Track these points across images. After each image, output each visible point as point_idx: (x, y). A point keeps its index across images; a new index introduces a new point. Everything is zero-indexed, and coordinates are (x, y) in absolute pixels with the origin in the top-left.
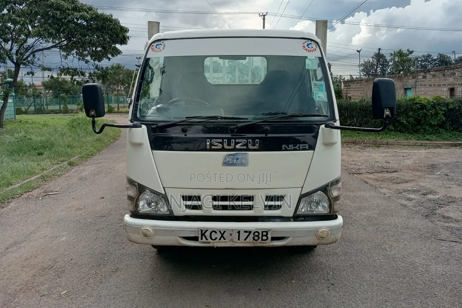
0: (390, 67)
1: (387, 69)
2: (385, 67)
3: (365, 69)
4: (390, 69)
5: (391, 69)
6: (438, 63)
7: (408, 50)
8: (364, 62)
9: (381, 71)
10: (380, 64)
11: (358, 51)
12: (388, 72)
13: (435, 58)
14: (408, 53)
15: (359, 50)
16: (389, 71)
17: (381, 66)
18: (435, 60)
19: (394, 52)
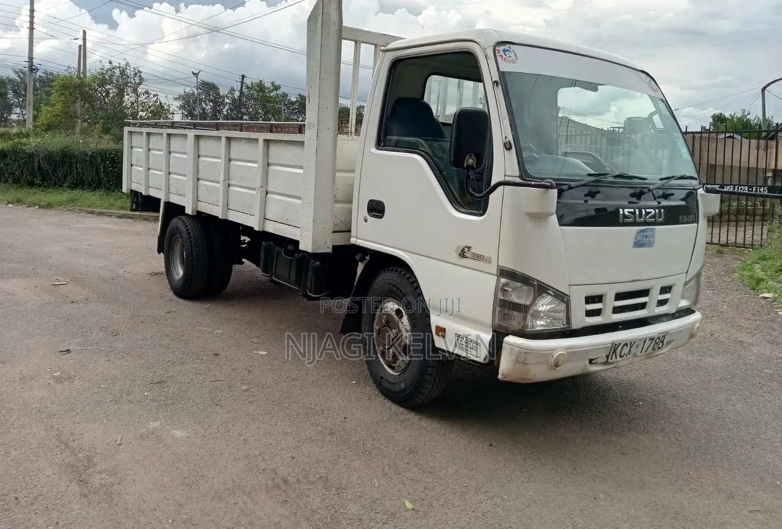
0: (227, 107)
1: (222, 109)
2: (220, 106)
3: (186, 106)
4: (226, 109)
5: (228, 109)
6: (297, 109)
7: (273, 83)
8: (185, 92)
9: (213, 111)
10: (211, 101)
11: (194, 74)
12: (223, 114)
13: (294, 99)
14: (272, 88)
15: (196, 72)
16: (226, 113)
17: (211, 104)
18: (293, 103)
19: (252, 83)
